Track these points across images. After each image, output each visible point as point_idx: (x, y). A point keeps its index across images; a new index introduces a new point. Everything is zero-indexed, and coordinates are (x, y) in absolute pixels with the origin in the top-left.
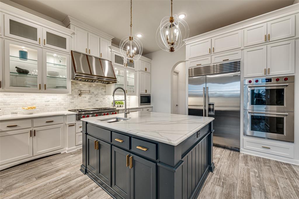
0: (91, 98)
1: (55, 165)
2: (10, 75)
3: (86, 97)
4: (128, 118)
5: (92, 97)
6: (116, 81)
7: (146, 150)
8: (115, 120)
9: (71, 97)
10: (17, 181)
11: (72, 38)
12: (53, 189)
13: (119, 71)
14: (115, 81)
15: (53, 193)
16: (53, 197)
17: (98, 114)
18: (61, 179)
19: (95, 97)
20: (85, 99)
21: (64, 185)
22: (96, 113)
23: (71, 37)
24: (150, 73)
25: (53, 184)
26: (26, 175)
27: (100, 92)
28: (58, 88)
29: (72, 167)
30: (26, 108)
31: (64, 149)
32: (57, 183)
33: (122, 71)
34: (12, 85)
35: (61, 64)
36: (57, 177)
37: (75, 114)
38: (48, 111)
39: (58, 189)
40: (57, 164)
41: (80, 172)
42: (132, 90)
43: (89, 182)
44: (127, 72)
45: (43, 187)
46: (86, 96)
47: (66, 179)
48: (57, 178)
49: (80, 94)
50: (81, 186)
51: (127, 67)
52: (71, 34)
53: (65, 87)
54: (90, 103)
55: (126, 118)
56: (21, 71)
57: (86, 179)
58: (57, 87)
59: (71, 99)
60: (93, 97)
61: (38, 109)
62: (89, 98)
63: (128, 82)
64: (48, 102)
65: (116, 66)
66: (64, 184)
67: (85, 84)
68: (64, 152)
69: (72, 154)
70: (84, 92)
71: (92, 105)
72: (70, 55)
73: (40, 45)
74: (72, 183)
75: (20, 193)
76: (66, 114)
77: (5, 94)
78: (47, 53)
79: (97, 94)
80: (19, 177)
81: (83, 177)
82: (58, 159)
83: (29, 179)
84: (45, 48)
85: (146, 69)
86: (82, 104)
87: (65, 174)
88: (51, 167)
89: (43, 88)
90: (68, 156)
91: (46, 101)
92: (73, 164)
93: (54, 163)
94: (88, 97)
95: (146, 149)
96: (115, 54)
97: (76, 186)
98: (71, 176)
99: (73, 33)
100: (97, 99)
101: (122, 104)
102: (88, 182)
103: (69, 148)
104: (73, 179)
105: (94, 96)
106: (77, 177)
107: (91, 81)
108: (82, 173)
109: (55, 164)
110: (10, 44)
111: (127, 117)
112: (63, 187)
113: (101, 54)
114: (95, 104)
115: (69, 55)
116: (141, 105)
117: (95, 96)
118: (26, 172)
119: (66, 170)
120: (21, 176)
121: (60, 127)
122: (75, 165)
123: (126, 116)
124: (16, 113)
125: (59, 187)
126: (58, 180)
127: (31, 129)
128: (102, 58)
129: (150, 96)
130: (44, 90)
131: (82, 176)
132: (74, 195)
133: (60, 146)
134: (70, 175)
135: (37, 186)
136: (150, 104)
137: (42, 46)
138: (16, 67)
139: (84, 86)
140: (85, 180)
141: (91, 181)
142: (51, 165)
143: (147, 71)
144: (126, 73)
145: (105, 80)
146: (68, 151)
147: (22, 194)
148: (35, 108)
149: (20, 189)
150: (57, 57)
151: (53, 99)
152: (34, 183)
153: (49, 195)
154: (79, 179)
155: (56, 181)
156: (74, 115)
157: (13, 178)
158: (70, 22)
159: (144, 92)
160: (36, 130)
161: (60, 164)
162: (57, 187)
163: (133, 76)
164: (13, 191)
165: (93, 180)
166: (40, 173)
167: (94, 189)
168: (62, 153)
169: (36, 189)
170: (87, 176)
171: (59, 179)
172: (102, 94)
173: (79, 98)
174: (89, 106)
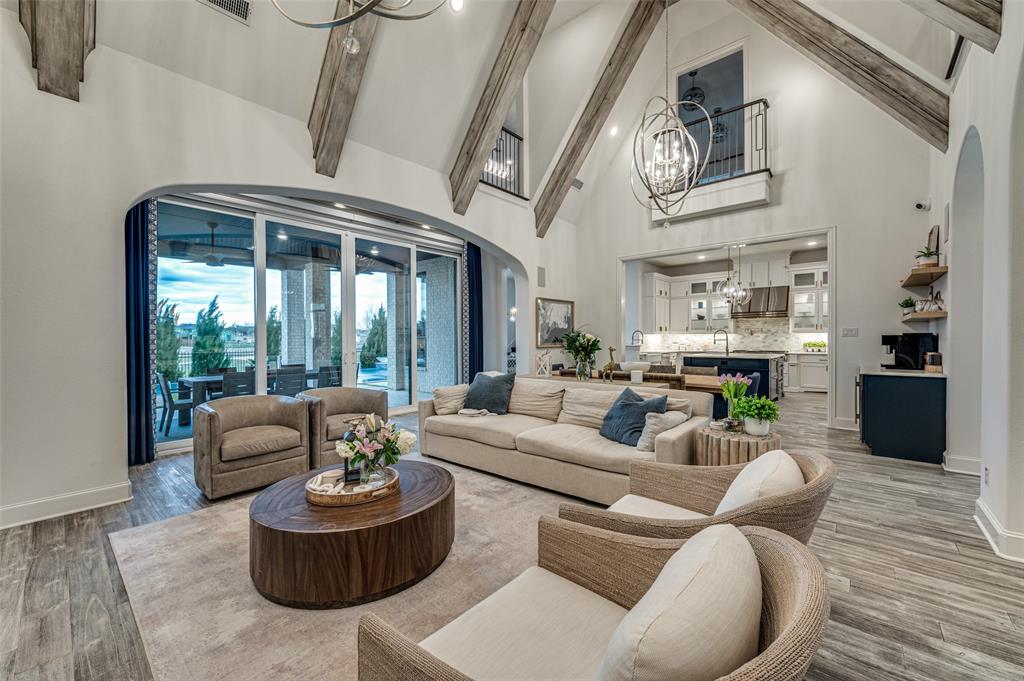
2: (693, 322)
3: (759, 337)
5: (767, 336)
19: (773, 336)
27: (780, 328)
51: (824, 285)
53: (728, 327)
59: (741, 338)
62: (763, 337)
65: (799, 290)
70: (757, 330)
73: (709, 295)
79: (775, 332)
84: (713, 295)
96: (794, 273)
100: (775, 338)
105: (770, 334)
110: (692, 301)
113: (771, 281)
138: (697, 315)
144: (818, 298)
158: (733, 264)
172: (784, 332)
173: (750, 337)
174: (763, 347)
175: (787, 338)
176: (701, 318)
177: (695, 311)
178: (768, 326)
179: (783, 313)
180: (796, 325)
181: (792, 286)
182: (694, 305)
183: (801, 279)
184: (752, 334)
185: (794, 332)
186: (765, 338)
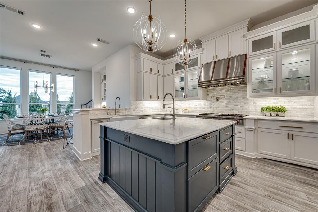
3: (223, 102)
5: (229, 102)
19: (234, 101)
20: (223, 104)
23: (202, 53)
27: (240, 95)
30: (184, 109)
52: (202, 51)
54: (227, 109)
59: (210, 104)
60: (231, 102)
62: (226, 102)
64: (196, 106)
65: (256, 56)
67: (222, 89)
71: (230, 111)
73: (185, 71)
79: (236, 98)
84: (188, 71)
86: (219, 108)
89: (186, 97)
94: (225, 101)
100: (236, 104)
105: (232, 100)
110: (176, 76)
113: (230, 52)
114: (233, 109)
138: (180, 87)
151: (198, 104)
172: (243, 98)
173: (216, 103)
174: (226, 111)
175: (246, 103)
176: (182, 89)
177: (178, 84)
178: (230, 94)
179: (243, 81)
180: (253, 91)
181: (250, 53)
182: (178, 80)
183: (258, 45)
184: (217, 100)
185: (251, 97)
186: (227, 103)
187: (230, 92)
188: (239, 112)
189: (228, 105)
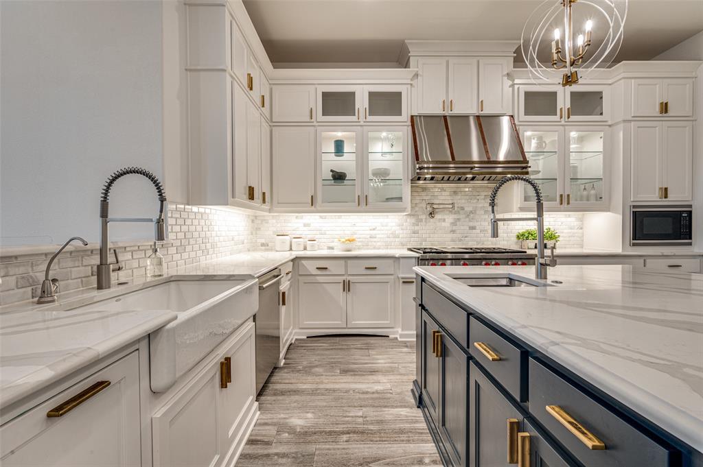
0: (458, 223)
1: (374, 359)
2: (323, 185)
3: (444, 220)
4: (549, 282)
5: (459, 219)
6: (526, 168)
7: (595, 448)
8: (504, 282)
9: (413, 220)
10: (320, 363)
11: (414, 87)
12: (355, 406)
13: (540, 139)
14: (524, 170)
15: (352, 417)
16: (349, 426)
17: (466, 262)
18: (373, 393)
19: (467, 219)
20: (443, 224)
21: (372, 409)
22: (463, 259)
23: (411, 84)
24: (691, 119)
25: (358, 396)
26: (331, 358)
28: (390, 202)
29: (398, 377)
30: (344, 240)
31: (395, 330)
32: (364, 399)
33: (551, 138)
34: (326, 201)
35: (394, 150)
36: (368, 385)
37: (415, 258)
38: (374, 248)
39: (360, 414)
40: (378, 357)
41: (409, 397)
42: (593, 192)
43: (422, 433)
44: (573, 134)
45: (342, 394)
46: (446, 217)
47: (380, 398)
48: (367, 388)
49: (431, 213)
50: (402, 431)
51: (573, 118)
52: (412, 80)
53: (400, 199)
54: (455, 235)
55: (542, 281)
56: (337, 177)
57: (417, 422)
58: (387, 199)
59: (414, 223)
60: (462, 220)
61: (360, 244)
62: (452, 221)
63: (575, 168)
65: (531, 125)
66: (374, 406)
67: (443, 189)
68: (396, 336)
69: (407, 347)
70: (441, 206)
71: (460, 240)
72: (408, 126)
73: (359, 122)
74: (387, 414)
75: (314, 386)
76: (397, 256)
77: (321, 217)
78: (371, 134)
79: (471, 212)
80: (323, 357)
81: (413, 413)
82: (382, 347)
83: (332, 366)
84: (368, 124)
85: (665, 108)
86: (436, 235)
87: (381, 384)
88: (366, 359)
89: (363, 203)
90: (399, 347)
91: (371, 228)
92: (402, 371)
93: (374, 353)
94: (449, 218)
95: (597, 443)
96: (523, 89)
97: (393, 426)
98: (391, 395)
99: (415, 75)
100: (471, 224)
101: (553, 241)
102: (419, 433)
103: (403, 330)
104: (393, 407)
105: (464, 216)
106: (401, 407)
107: (457, 178)
108: (413, 401)
109: (374, 355)
110: (323, 133)
111: (546, 278)
112: (371, 413)
113: (482, 101)
114: (466, 237)
115: (406, 127)
116: (634, 245)
117: (468, 215)
118: (332, 352)
119: (387, 378)
120: (325, 357)
121: (387, 282)
122: (404, 375)
123: (542, 274)
124: (332, 248)
125: (364, 409)
126: (367, 393)
127: (344, 278)
128: (487, 111)
129: (690, 213)
130: (364, 206)
131: (411, 408)
132: (382, 445)
133: (387, 320)
134: (390, 393)
135: (337, 386)
136: (690, 244)
137: (362, 123)
138: (332, 171)
139: (442, 193)
140: (415, 423)
141: (425, 433)
142: (367, 356)
143: (671, 113)
144: (565, 142)
145: (499, 170)
146: (401, 336)
147: (317, 390)
148: (353, 240)
149: (317, 379)
150: (387, 139)
151: (381, 225)
152: (336, 377)
153: (345, 417)
154: (402, 413)
155: (363, 393)
156: (414, 260)
157: (318, 355)
158: (409, 53)
159: (650, 198)
160: (351, 281)
161: (381, 359)
162: (361, 406)
163: (596, 144)
164: (310, 378)
165: (431, 433)
166: (349, 363)
167: (427, 460)
168: (391, 336)
169: (334, 391)
170: (422, 415)
171: (369, 390)
172: (487, 212)
173: (430, 222)
174: (453, 241)
176: (339, 177)
178: (460, 201)
181: (520, 115)
182: (328, 146)
184: (433, 215)
186: (452, 223)
187: (459, 197)
188: (478, 243)
189: (454, 228)
